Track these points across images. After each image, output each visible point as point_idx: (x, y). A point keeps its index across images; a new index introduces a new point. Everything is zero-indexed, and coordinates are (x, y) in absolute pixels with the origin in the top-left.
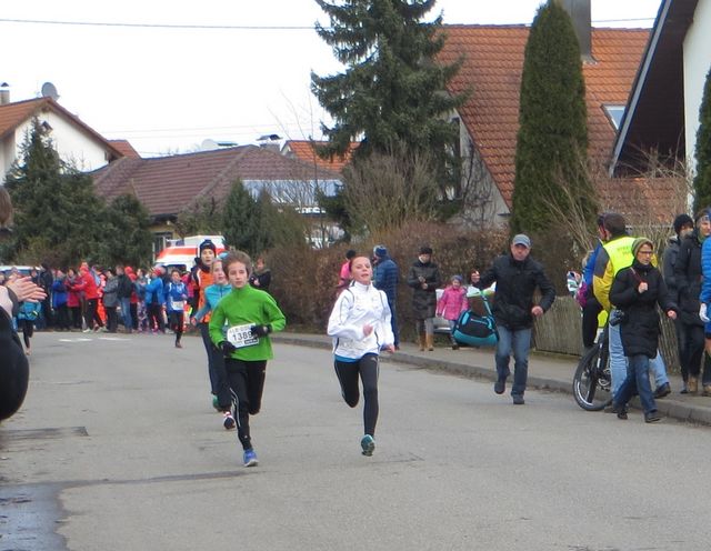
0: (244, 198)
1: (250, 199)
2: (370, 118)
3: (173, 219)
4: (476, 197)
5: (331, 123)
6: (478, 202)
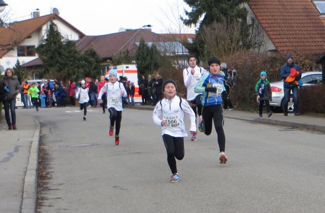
0: (145, 47)
1: (148, 48)
3: (110, 59)
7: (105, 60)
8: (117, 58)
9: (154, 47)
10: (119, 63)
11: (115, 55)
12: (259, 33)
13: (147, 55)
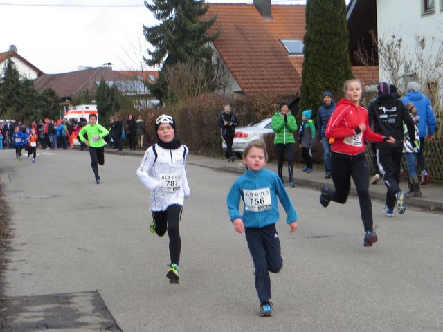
0: (106, 87)
1: (108, 88)
2: (173, 46)
3: (69, 98)
4: (221, 84)
5: (153, 49)
6: (222, 86)
7: (64, 99)
8: (76, 98)
9: (115, 87)
10: (78, 103)
11: (75, 94)
12: (224, 73)
13: (108, 95)
